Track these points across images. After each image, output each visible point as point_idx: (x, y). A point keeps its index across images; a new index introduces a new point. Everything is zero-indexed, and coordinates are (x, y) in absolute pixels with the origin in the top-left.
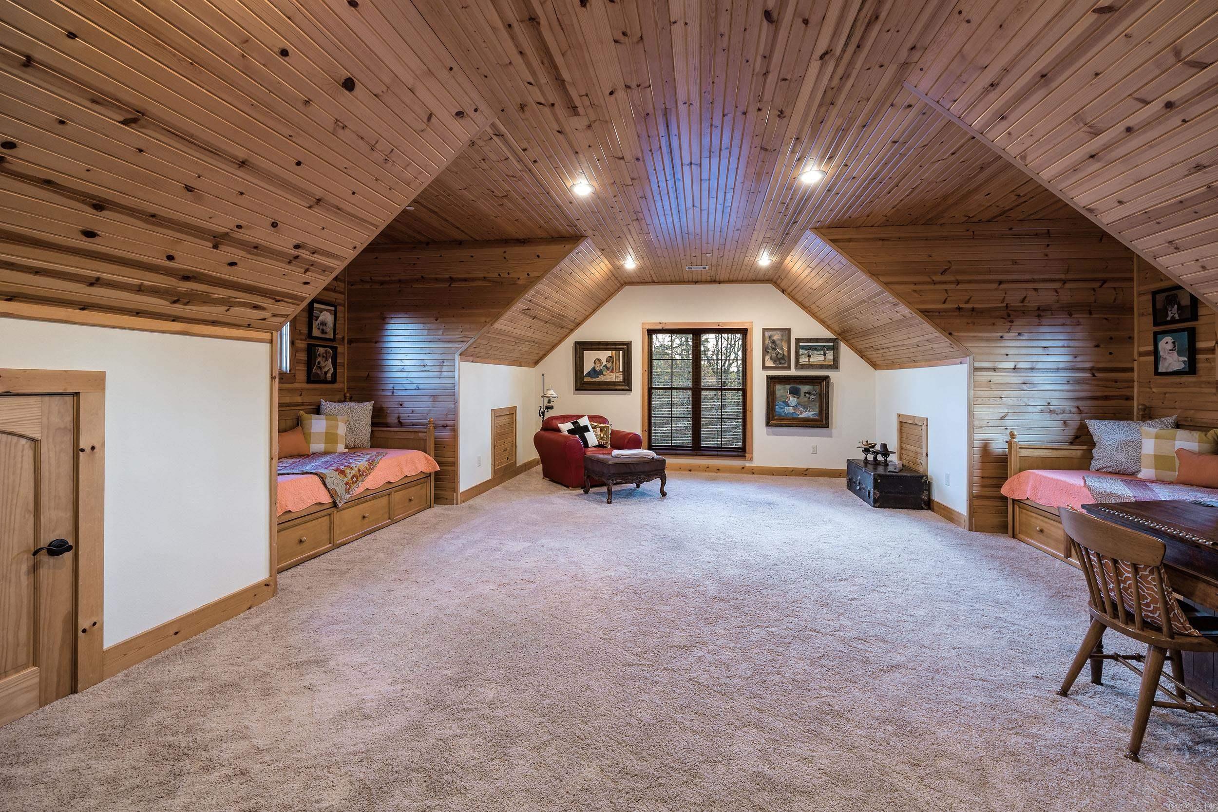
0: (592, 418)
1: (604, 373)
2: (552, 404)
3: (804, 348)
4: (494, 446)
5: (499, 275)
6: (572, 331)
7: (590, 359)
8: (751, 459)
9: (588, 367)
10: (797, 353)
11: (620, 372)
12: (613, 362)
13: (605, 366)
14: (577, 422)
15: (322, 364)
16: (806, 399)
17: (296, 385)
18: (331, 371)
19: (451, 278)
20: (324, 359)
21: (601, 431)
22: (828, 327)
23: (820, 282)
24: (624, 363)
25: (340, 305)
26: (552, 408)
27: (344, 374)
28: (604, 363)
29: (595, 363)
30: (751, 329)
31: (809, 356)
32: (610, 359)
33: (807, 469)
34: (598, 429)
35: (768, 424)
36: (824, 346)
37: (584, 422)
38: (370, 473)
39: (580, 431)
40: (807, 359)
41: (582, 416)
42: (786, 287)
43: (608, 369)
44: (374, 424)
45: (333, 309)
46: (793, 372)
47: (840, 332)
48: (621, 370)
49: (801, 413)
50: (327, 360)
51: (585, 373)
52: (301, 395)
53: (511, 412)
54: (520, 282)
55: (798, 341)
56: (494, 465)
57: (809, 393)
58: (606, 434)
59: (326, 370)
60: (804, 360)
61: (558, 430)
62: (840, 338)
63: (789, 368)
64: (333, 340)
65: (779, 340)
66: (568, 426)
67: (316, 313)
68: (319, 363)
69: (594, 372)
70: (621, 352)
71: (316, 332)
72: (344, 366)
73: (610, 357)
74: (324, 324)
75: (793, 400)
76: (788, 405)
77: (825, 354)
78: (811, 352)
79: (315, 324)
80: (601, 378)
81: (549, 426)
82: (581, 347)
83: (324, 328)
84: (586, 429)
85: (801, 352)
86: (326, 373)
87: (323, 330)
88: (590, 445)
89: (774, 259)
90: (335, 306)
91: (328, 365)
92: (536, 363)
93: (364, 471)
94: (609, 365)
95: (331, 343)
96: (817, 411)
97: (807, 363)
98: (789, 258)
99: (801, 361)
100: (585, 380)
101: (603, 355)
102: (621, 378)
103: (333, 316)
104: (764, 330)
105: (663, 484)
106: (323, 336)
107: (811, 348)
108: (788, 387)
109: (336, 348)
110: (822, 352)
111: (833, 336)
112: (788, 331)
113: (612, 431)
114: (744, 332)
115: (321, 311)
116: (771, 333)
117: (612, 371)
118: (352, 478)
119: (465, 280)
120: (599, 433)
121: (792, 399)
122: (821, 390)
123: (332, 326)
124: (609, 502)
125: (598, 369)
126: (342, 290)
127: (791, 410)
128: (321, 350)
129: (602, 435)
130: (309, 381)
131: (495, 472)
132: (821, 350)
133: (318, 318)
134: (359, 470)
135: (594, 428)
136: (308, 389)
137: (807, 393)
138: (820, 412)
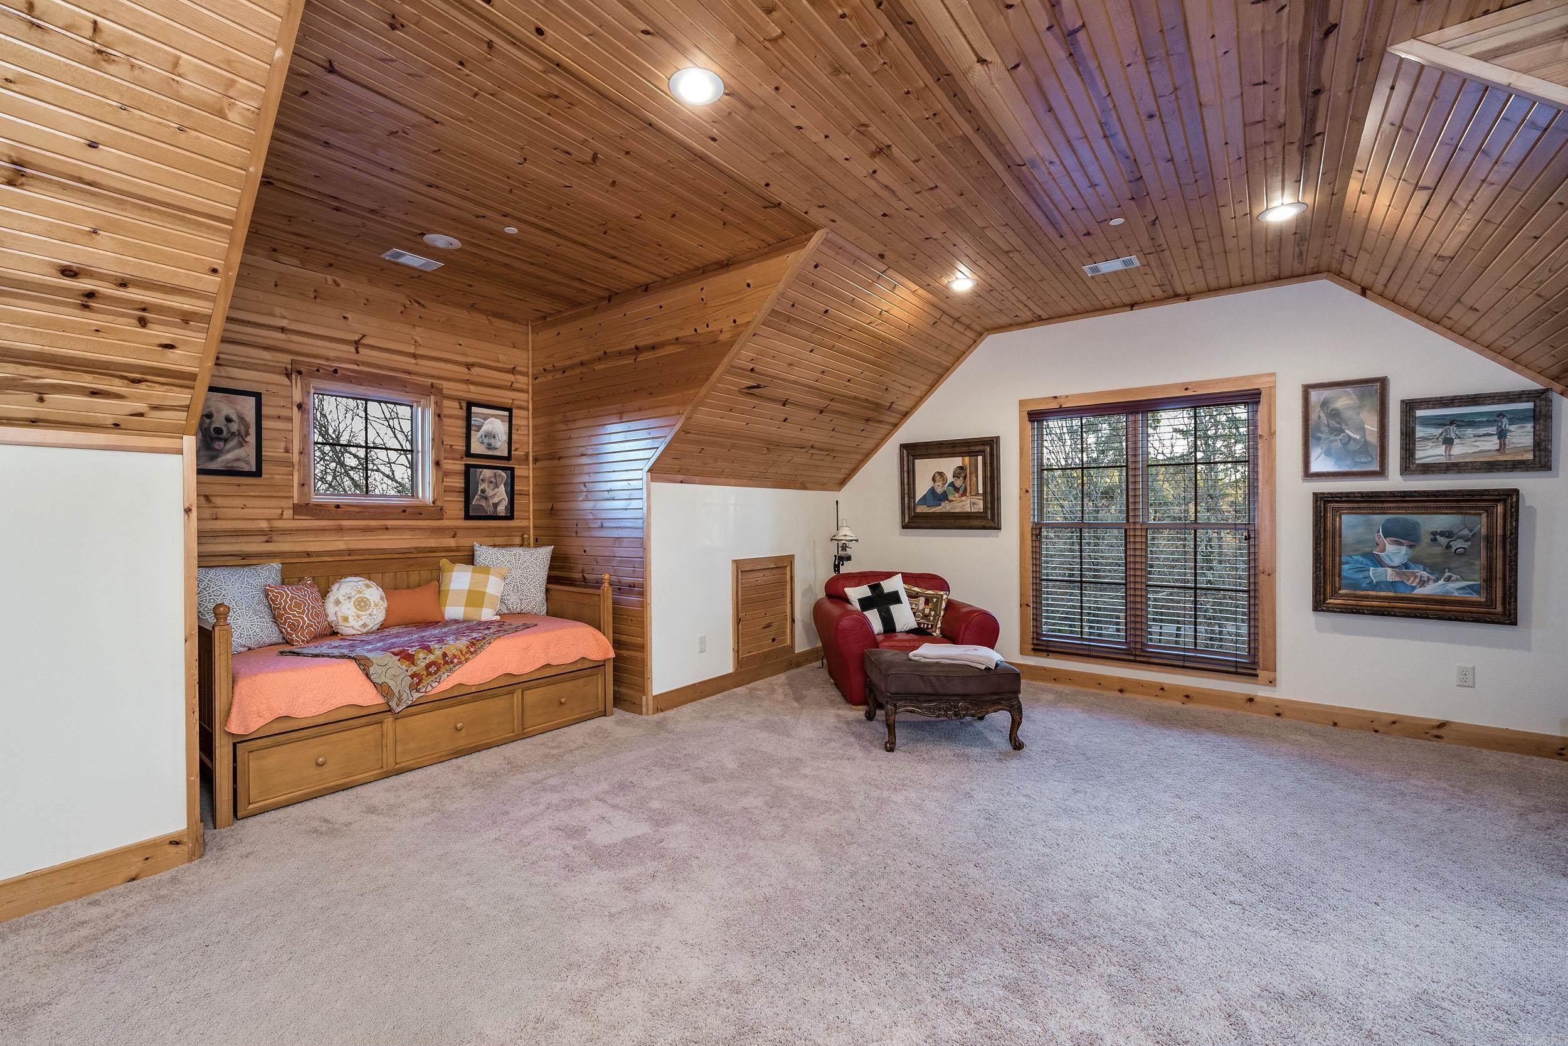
0: (908, 578)
1: (950, 498)
2: (849, 552)
3: (1428, 422)
4: (738, 621)
5: (696, 330)
6: (896, 426)
7: (926, 470)
8: (1272, 682)
9: (922, 489)
10: (1408, 436)
11: (978, 494)
12: (965, 478)
13: (952, 484)
14: (879, 585)
15: (490, 492)
16: (1438, 550)
17: (445, 523)
18: (505, 502)
19: (637, 348)
20: (492, 486)
21: (927, 602)
22: (1515, 362)
23: (1465, 228)
24: (985, 478)
25: (520, 408)
26: (849, 558)
27: (528, 506)
28: (950, 479)
29: (934, 480)
30: (1272, 388)
31: (1449, 442)
32: (960, 472)
33: (1442, 725)
34: (922, 600)
35: (1319, 605)
36: (1501, 414)
37: (890, 586)
38: (467, 660)
39: (882, 601)
40: (1441, 450)
41: (889, 575)
42: (1367, 280)
43: (957, 490)
44: (551, 579)
45: (507, 413)
46: (1395, 481)
47: (1555, 370)
48: (981, 491)
49: (1423, 583)
50: (497, 486)
51: (919, 496)
52: (454, 537)
53: (783, 565)
54: (723, 337)
55: (1409, 406)
56: (737, 652)
57: (1449, 534)
58: (934, 609)
59: (496, 500)
60: (1429, 452)
61: (847, 600)
62: (1558, 387)
63: (1381, 473)
64: (508, 458)
65: (1349, 407)
66: (864, 591)
67: (475, 421)
68: (483, 491)
69: (935, 497)
70: (980, 458)
71: (476, 448)
72: (529, 495)
73: (961, 468)
74: (490, 435)
75: (1395, 553)
76: (1379, 562)
77: (1502, 435)
78: (1453, 431)
79: (475, 437)
80: (945, 507)
81: (835, 592)
82: (913, 452)
83: (492, 441)
84: (895, 598)
85: (1420, 432)
86: (496, 505)
87: (489, 445)
88: (899, 628)
89: (1309, 200)
90: (510, 410)
91: (500, 495)
92: (843, 483)
93: (455, 656)
94: (959, 483)
95: (504, 463)
96: (1476, 580)
97: (1443, 460)
98: (1354, 186)
99: (1419, 454)
100: (918, 510)
101: (949, 465)
102: (980, 506)
103: (507, 424)
104: (1307, 389)
105: (1016, 724)
106: (490, 453)
107: (1453, 421)
108: (1379, 519)
109: (512, 470)
110: (1493, 430)
111: (1535, 386)
112: (1383, 382)
113: (950, 603)
114: (1251, 398)
115: (486, 417)
116: (1326, 393)
117: (964, 494)
118: (428, 666)
119: (653, 348)
120: (922, 606)
121: (1390, 548)
122: (1491, 526)
123: (505, 438)
124: (890, 748)
125: (939, 490)
126: (525, 387)
127: (1390, 575)
128: (487, 473)
129: (927, 611)
130: (467, 517)
131: (739, 662)
132: (1489, 423)
133: (479, 428)
134: (445, 655)
135: (912, 596)
136: (467, 528)
137: (1442, 534)
138: (1489, 580)
